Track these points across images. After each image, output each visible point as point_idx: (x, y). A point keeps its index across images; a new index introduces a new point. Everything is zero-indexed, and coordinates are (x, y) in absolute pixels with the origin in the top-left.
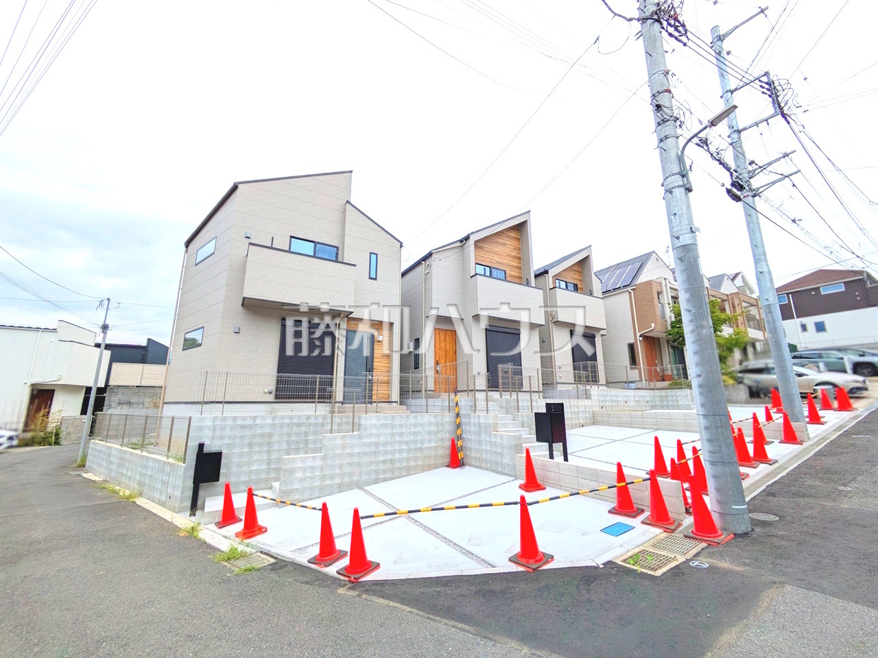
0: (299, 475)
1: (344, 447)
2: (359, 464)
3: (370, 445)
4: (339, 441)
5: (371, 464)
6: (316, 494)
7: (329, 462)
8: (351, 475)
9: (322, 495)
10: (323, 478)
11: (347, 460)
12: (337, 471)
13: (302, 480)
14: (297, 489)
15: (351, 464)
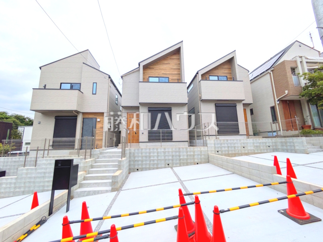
0: (4, 186)
1: (27, 174)
2: (34, 182)
3: (41, 173)
4: (25, 171)
5: (40, 182)
6: (11, 195)
7: (19, 181)
8: (29, 187)
9: (14, 196)
10: (15, 188)
11: (28, 180)
12: (23, 185)
13: (5, 188)
14: (3, 192)
15: (30, 182)
